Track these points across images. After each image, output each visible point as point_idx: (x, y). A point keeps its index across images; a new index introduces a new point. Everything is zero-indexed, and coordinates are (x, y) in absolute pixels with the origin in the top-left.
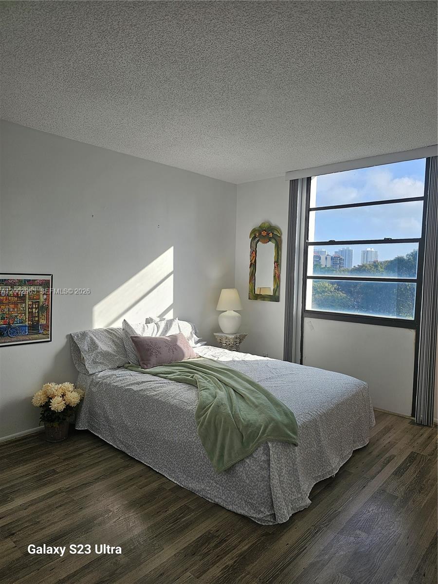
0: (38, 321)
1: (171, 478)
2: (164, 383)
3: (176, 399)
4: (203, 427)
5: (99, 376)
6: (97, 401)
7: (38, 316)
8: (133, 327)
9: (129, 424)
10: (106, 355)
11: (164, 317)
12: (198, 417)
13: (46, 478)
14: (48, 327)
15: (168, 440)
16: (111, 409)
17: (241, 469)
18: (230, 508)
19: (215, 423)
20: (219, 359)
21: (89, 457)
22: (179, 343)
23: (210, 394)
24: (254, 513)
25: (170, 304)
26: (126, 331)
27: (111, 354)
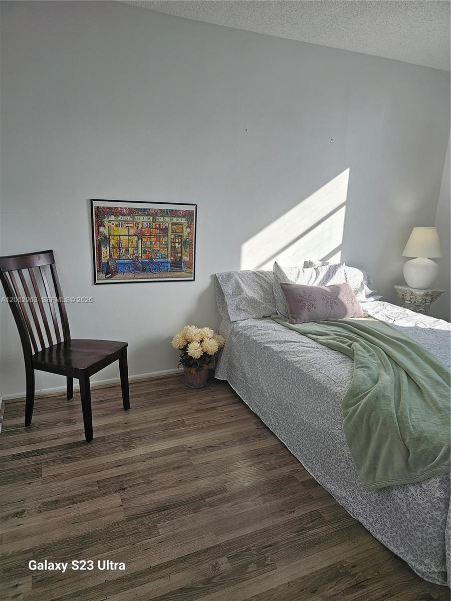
0: (181, 257)
1: (306, 466)
2: (312, 347)
3: (321, 373)
4: (352, 422)
5: (240, 325)
6: (236, 353)
7: (181, 252)
8: (285, 271)
9: (265, 388)
10: (251, 302)
11: (327, 262)
12: (347, 406)
13: (174, 429)
14: (191, 265)
15: (306, 422)
16: (249, 366)
17: (401, 496)
18: (378, 537)
19: (368, 420)
20: (396, 323)
21: (221, 413)
22: (341, 297)
23: (369, 375)
24: (413, 561)
25: (339, 244)
26: (277, 276)
27: (257, 301)
